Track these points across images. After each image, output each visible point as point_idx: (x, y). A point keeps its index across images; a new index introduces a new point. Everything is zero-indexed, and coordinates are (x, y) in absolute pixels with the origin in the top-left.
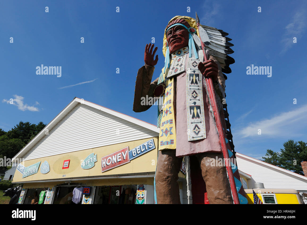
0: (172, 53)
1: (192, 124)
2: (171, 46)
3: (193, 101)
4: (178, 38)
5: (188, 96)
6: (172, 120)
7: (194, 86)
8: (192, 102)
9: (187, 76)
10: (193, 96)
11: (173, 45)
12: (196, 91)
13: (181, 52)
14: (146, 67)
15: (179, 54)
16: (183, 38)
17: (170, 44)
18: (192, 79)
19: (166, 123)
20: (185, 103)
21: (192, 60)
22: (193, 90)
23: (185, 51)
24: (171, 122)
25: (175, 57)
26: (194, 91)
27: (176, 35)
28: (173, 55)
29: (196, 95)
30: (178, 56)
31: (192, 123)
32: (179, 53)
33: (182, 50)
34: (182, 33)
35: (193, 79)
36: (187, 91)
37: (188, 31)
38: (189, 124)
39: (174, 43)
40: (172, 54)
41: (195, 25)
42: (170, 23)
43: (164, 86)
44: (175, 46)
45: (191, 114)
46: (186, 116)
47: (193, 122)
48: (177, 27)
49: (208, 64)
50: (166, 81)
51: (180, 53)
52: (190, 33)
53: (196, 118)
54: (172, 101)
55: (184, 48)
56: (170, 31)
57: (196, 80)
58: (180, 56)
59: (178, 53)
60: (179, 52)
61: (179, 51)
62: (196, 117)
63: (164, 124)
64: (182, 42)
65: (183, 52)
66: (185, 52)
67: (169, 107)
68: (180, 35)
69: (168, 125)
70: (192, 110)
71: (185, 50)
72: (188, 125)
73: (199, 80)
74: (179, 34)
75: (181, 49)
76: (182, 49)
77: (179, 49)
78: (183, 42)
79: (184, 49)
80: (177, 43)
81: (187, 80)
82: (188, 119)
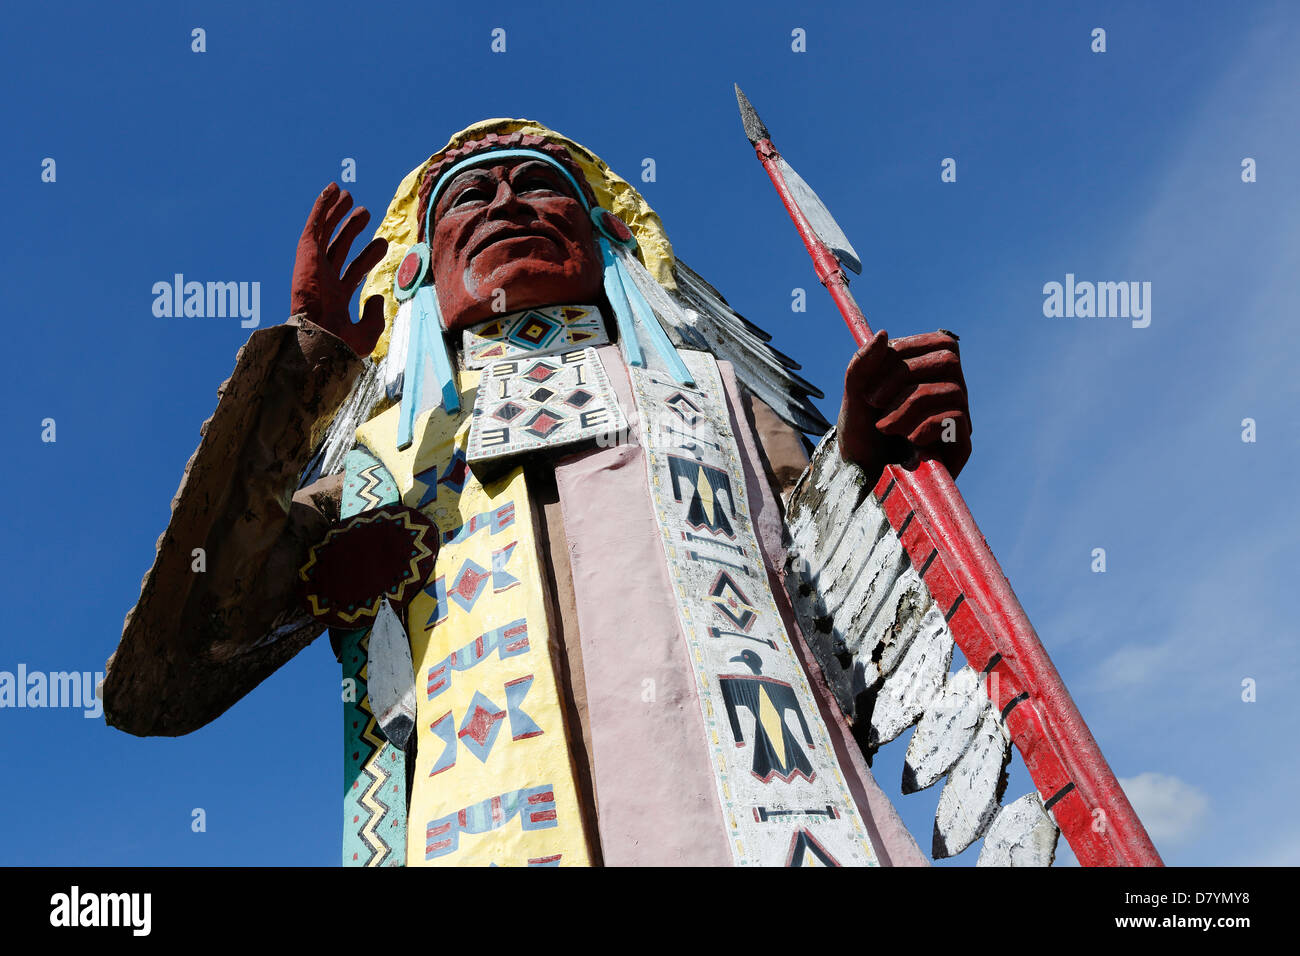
0: (469, 327)
1: (764, 819)
2: (478, 270)
3: (734, 645)
4: (539, 231)
5: (690, 600)
6: (548, 797)
7: (716, 542)
8: (727, 648)
9: (656, 468)
10: (721, 606)
11: (500, 263)
12: (734, 576)
13: (547, 328)
14: (302, 338)
15: (537, 341)
16: (574, 245)
17: (470, 258)
18: (692, 495)
19: (478, 817)
20: (670, 654)
21: (655, 382)
22: (714, 570)
23: (578, 330)
24: (539, 807)
25: (496, 352)
26: (724, 580)
27: (530, 212)
28: (482, 340)
29: (743, 607)
30: (519, 351)
31: (763, 814)
32: (536, 335)
33: (556, 314)
34: (566, 213)
35: (696, 492)
36: (670, 566)
37: (592, 223)
38: (739, 821)
39: (515, 252)
40: (467, 334)
41: (630, 206)
42: (461, 140)
43: (424, 529)
44: (522, 276)
45: (738, 737)
46: (693, 756)
47: (769, 809)
48: (534, 165)
49: (931, 357)
50: (430, 497)
51: (540, 330)
52: (602, 235)
53: (787, 775)
54: (538, 634)
55: (570, 308)
56: (478, 177)
57: (717, 505)
58: (536, 352)
59: (527, 327)
60: (534, 327)
61: (532, 321)
62: (785, 767)
63: (462, 836)
64: (568, 264)
65: (566, 332)
66: (577, 337)
67: (509, 685)
68: (549, 217)
69: (505, 839)
70: (742, 711)
71: (580, 321)
72: (729, 828)
73: (733, 511)
74: (551, 210)
75: (548, 311)
76: (561, 310)
77: (535, 309)
78: (574, 267)
79: (571, 315)
80: (535, 257)
81: (657, 490)
82: (718, 781)
